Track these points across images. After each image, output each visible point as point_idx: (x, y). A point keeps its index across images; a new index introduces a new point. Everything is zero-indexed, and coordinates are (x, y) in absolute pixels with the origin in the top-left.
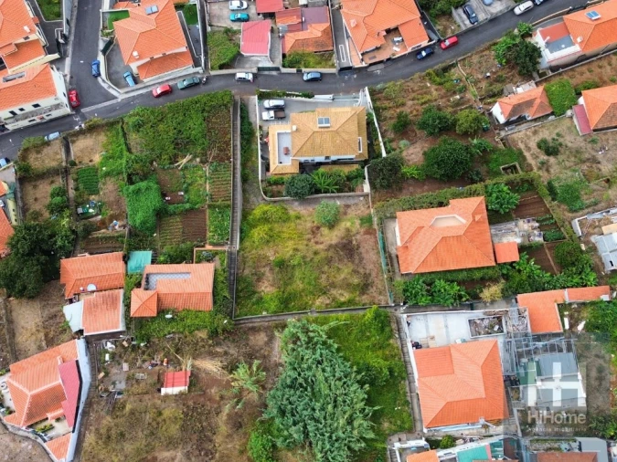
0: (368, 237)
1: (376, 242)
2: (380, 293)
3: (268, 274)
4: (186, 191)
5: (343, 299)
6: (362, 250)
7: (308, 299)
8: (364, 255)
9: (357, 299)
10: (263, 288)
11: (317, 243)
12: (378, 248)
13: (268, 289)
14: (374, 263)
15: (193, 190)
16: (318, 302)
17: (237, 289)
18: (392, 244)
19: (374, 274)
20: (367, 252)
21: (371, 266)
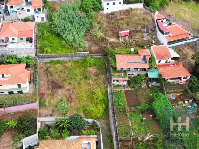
0: (43, 92)
1: (39, 89)
2: (41, 67)
3: (93, 76)
4: (142, 121)
5: (59, 65)
6: (47, 86)
7: (74, 66)
8: (46, 83)
9: (52, 65)
10: (94, 70)
11: (69, 90)
12: (39, 86)
13: (92, 70)
14: (42, 79)
15: (138, 121)
16: (70, 64)
17: (106, 70)
18: (31, 88)
19: (43, 75)
20: (44, 85)
21: (44, 78)
